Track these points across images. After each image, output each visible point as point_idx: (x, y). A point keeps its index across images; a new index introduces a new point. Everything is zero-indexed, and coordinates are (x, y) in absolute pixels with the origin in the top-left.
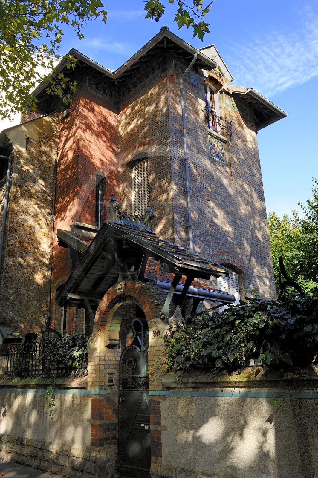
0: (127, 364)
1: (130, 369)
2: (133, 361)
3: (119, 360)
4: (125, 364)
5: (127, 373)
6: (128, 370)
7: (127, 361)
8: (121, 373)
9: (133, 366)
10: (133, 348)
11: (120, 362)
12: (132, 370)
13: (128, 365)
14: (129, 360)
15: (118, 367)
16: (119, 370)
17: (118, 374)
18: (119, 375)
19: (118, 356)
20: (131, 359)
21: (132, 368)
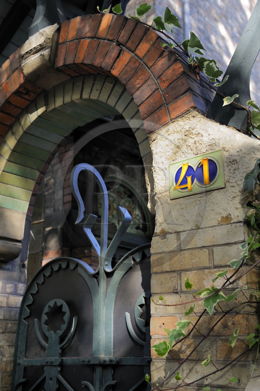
0: (44, 317)
1: (54, 336)
2: (66, 308)
3: (19, 305)
4: (40, 319)
5: (43, 348)
6: (46, 338)
7: (46, 310)
8: (22, 348)
9: (64, 327)
10: (68, 266)
11: (21, 313)
12: (62, 339)
13: (46, 323)
14: (51, 303)
15: (15, 328)
16: (17, 340)
17: (13, 350)
18: (15, 356)
19: (15, 293)
20: (60, 302)
21: (60, 333)
